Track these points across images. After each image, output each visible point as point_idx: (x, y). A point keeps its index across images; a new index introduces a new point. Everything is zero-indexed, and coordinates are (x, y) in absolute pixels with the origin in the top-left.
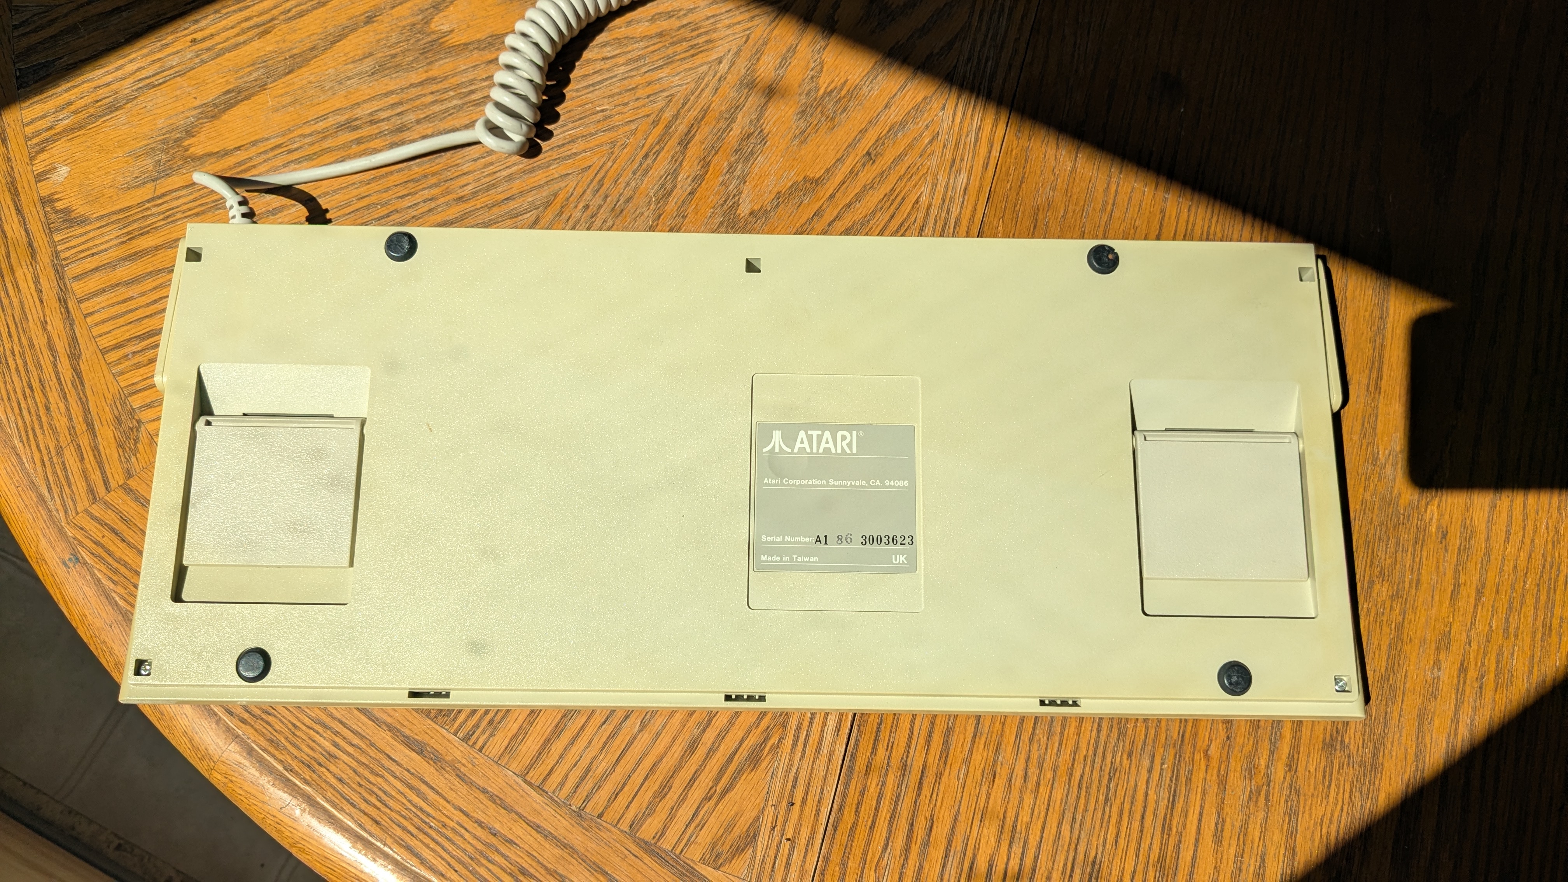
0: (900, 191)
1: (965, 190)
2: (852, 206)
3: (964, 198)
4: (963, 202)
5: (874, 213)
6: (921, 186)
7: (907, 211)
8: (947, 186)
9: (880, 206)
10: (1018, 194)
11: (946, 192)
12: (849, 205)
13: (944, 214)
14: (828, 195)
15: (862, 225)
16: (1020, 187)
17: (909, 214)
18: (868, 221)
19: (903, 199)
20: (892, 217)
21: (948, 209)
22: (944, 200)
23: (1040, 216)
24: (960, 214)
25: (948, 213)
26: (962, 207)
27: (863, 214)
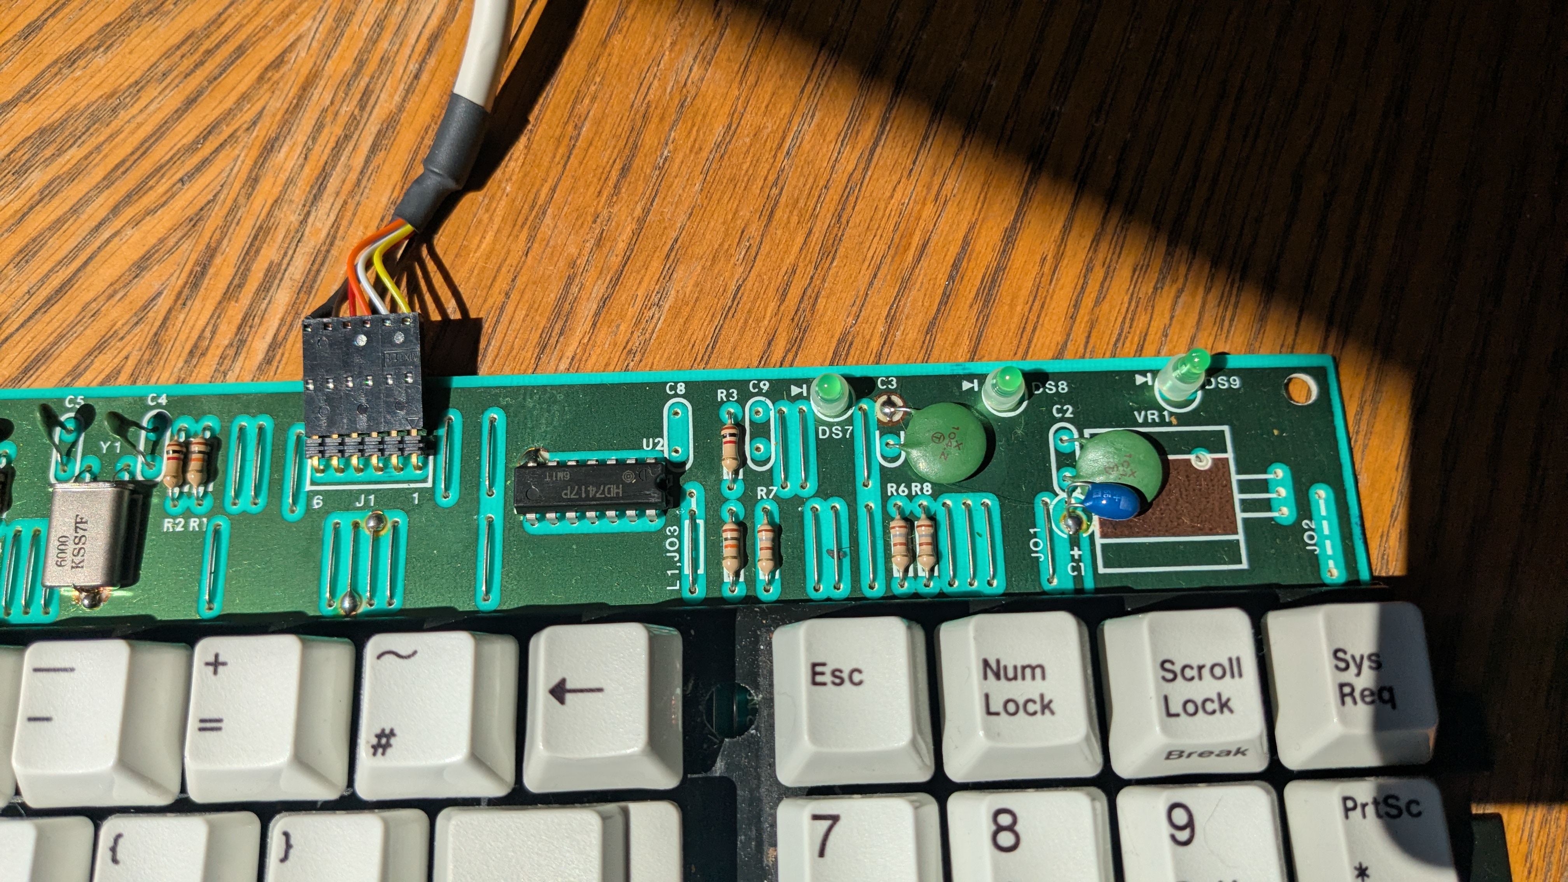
0: (239, 27)
1: (434, 38)
2: (82, 63)
3: (423, 62)
4: (417, 77)
5: (138, 86)
6: (304, 16)
7: (242, 88)
8: (380, 24)
9: (163, 67)
10: (590, 65)
11: (373, 40)
12: (71, 59)
13: (347, 109)
14: (22, 24)
15: (95, 119)
16: (604, 43)
17: (244, 97)
18: (114, 110)
19: (240, 51)
20: (191, 102)
21: (367, 93)
22: (360, 64)
23: (649, 139)
24: (401, 108)
25: (362, 105)
26: (410, 90)
27: (106, 89)
